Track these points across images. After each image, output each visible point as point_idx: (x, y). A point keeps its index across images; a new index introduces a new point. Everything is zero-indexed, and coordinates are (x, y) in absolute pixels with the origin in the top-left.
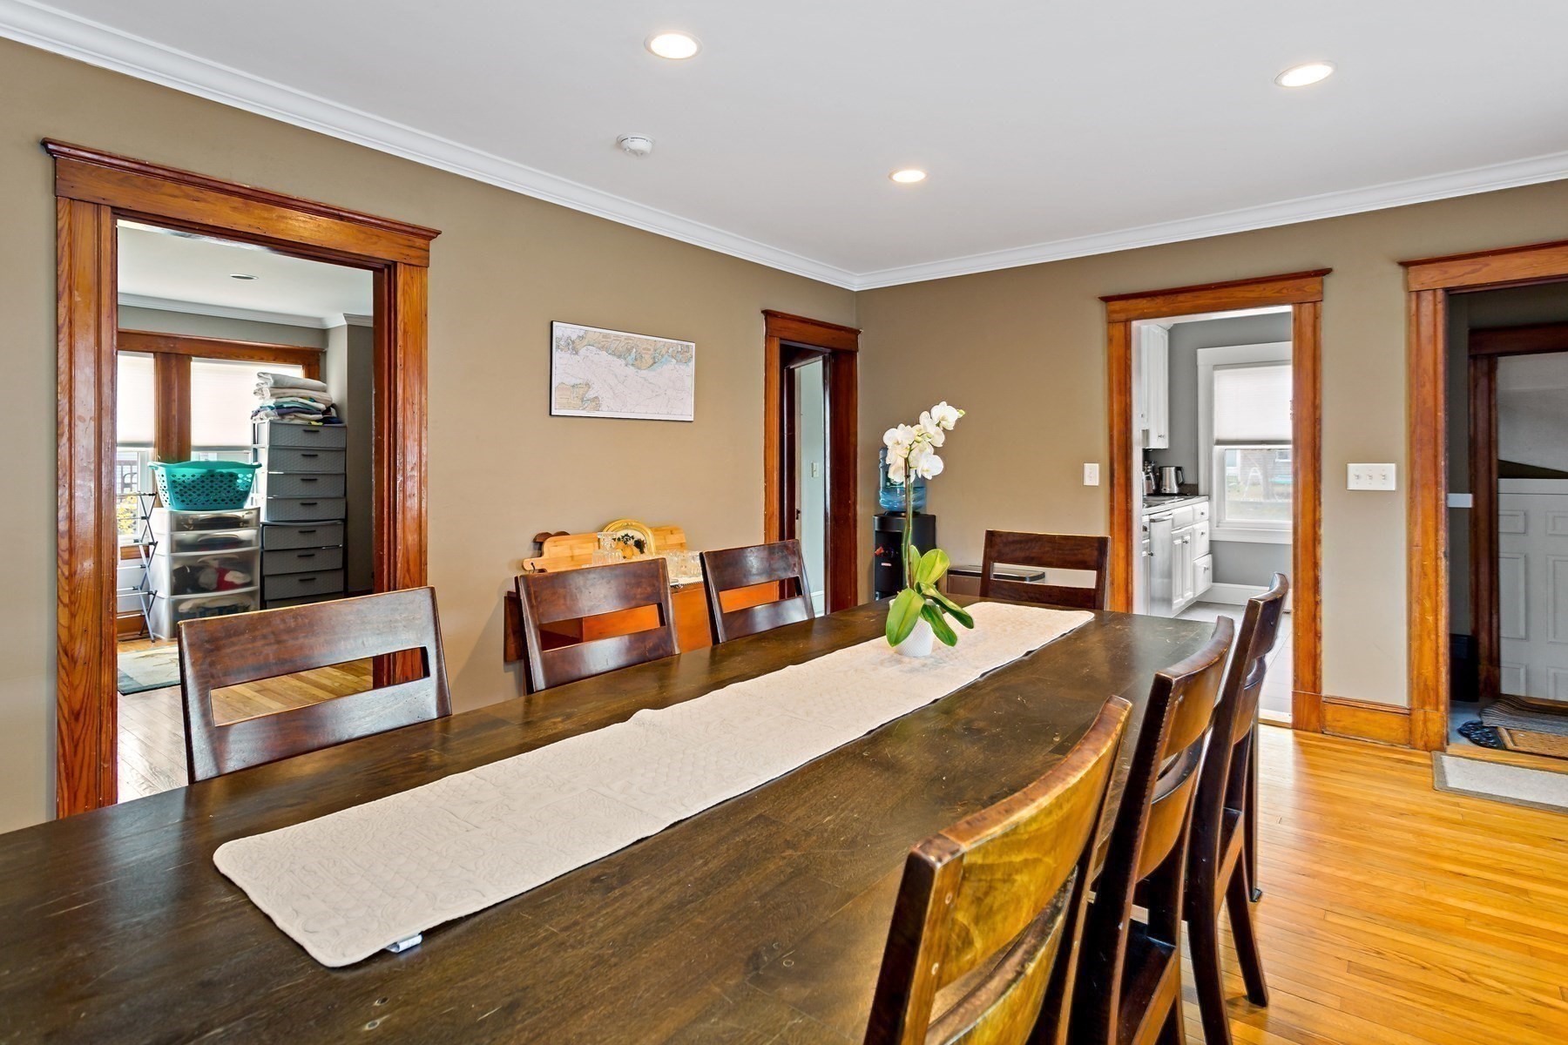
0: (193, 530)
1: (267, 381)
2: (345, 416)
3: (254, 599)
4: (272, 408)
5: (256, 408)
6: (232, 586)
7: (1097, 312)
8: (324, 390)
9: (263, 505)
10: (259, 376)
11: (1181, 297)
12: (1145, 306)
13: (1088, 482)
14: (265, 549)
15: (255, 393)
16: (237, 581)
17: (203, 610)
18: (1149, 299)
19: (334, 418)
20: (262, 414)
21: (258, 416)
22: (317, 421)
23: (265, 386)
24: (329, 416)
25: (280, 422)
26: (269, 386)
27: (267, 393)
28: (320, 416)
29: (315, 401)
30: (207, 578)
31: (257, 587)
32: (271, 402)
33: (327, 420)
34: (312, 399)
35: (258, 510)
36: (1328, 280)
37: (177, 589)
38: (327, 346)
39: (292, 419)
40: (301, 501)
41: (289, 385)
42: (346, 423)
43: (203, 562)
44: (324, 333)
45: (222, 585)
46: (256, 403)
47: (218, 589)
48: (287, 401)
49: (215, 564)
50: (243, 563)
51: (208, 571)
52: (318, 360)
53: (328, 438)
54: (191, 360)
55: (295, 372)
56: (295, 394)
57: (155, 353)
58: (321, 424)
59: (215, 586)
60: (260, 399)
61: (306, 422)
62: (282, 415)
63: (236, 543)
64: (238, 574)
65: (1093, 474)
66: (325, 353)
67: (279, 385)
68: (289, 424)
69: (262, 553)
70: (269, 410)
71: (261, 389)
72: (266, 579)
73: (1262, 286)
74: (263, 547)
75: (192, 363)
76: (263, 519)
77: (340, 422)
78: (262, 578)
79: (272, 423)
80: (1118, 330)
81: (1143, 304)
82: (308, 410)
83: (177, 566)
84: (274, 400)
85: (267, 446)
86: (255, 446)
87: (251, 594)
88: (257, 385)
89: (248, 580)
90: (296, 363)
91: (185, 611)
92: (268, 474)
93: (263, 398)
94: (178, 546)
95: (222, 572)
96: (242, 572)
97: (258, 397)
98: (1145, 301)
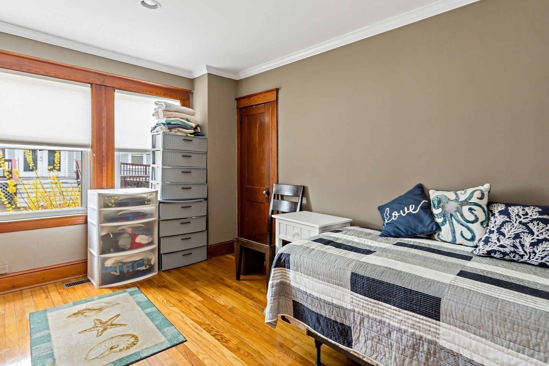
0: (114, 207)
1: (162, 106)
2: (206, 131)
3: (154, 254)
4: (164, 124)
5: (154, 125)
6: (141, 245)
8: (193, 115)
9: (159, 188)
10: (156, 104)
14: (161, 219)
15: (153, 115)
16: (144, 242)
17: (121, 264)
19: (199, 132)
20: (158, 128)
21: (155, 130)
22: (191, 134)
23: (160, 110)
24: (197, 132)
25: (169, 133)
26: (162, 109)
27: (161, 114)
28: (192, 131)
29: (189, 121)
30: (123, 241)
31: (155, 246)
32: (164, 121)
33: (196, 134)
34: (187, 120)
35: (157, 192)
37: (103, 251)
38: (194, 89)
39: (176, 132)
40: (182, 186)
41: (174, 110)
42: (207, 136)
43: (122, 229)
44: (192, 81)
45: (135, 246)
46: (154, 121)
47: (131, 248)
48: (173, 120)
49: (130, 231)
50: (147, 229)
51: (126, 235)
52: (189, 98)
53: (197, 144)
54: (115, 91)
55: (176, 103)
56: (178, 116)
57: (91, 84)
58: (193, 136)
59: (129, 246)
60: (157, 119)
61: (185, 135)
62: (170, 129)
63: (142, 215)
64: (144, 237)
66: (193, 93)
67: (168, 110)
68: (175, 135)
69: (159, 221)
70: (162, 126)
71: (157, 112)
72: (161, 239)
74: (159, 217)
75: (116, 94)
76: (159, 199)
77: (203, 136)
78: (159, 239)
79: (164, 134)
82: (186, 127)
83: (103, 233)
84: (165, 119)
85: (161, 150)
86: (154, 149)
87: (152, 251)
88: (155, 109)
89: (150, 241)
90: (176, 98)
91: (109, 266)
92: (162, 168)
93: (159, 118)
94: (106, 219)
95: (133, 236)
96: (146, 235)
97: (155, 118)
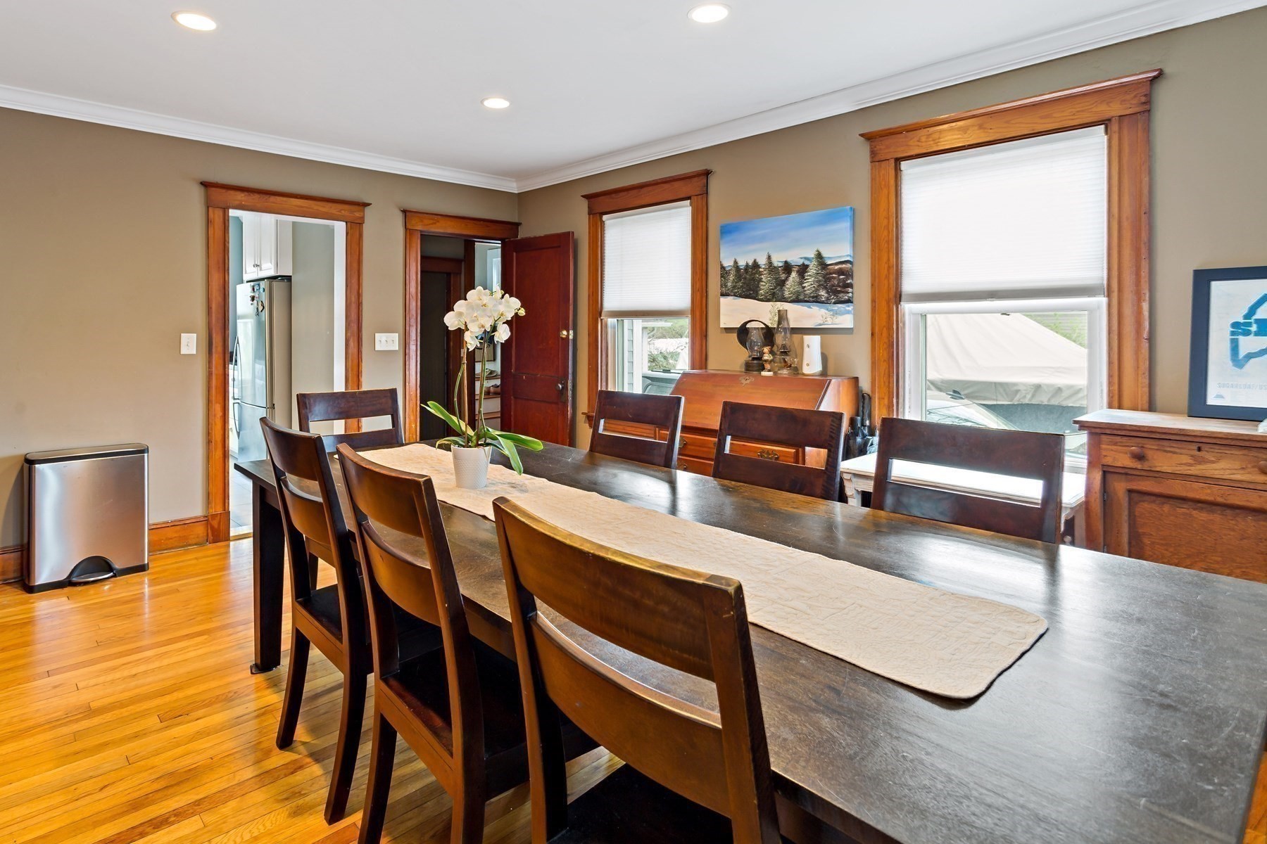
7: (197, 194)
11: (273, 199)
12: (243, 198)
13: (184, 351)
18: (246, 193)
36: (367, 209)
65: (190, 344)
73: (330, 204)
80: (217, 215)
81: (240, 196)
98: (243, 195)
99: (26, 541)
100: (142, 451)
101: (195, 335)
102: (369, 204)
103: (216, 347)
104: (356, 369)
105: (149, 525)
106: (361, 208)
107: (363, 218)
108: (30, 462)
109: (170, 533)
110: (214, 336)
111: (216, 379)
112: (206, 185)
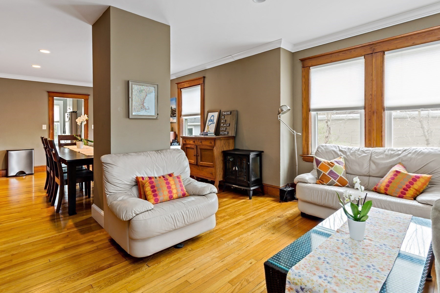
7: (46, 95)
11: (65, 94)
13: (43, 128)
18: (59, 94)
36: (89, 96)
65: (45, 127)
73: (80, 95)
80: (50, 98)
98: (57, 94)
99: (7, 168)
100: (32, 149)
101: (46, 125)
102: (90, 95)
103: (51, 128)
104: (87, 133)
105: (34, 166)
106: (88, 96)
107: (88, 98)
108: (8, 151)
109: (40, 168)
110: (50, 125)
111: (51, 135)
112: (48, 92)
